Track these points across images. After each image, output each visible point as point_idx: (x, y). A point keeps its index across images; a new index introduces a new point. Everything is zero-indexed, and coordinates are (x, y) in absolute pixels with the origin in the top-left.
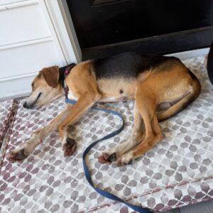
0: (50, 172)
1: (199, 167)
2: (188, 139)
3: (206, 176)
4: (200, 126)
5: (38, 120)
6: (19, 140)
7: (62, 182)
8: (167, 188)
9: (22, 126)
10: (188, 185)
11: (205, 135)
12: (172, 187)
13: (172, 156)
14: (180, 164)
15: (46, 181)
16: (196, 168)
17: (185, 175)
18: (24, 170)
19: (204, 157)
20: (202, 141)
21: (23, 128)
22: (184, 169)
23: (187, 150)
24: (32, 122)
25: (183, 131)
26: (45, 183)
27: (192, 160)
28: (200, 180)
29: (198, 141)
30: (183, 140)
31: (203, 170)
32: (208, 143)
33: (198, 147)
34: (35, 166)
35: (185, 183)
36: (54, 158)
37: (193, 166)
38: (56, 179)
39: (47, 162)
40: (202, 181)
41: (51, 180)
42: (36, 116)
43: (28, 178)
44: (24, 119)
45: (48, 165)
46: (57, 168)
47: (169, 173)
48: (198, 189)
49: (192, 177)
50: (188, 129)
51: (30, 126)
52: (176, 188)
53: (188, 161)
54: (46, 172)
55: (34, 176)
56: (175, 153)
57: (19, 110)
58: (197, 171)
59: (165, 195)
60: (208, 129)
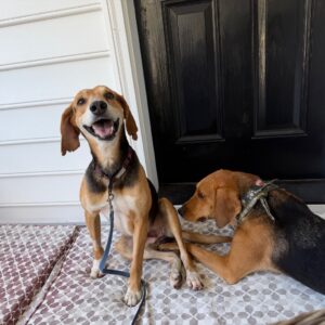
0: (93, 306)
2: (249, 309)
4: (268, 297)
6: (72, 269)
7: (101, 318)
9: (78, 255)
11: (272, 308)
18: (69, 299)
20: (266, 315)
21: (77, 258)
24: (88, 254)
25: (246, 298)
26: (84, 315)
29: (260, 314)
30: (243, 309)
33: (259, 320)
34: (81, 297)
36: (102, 294)
38: (96, 314)
39: (94, 296)
41: (91, 314)
43: (70, 307)
44: (81, 249)
45: (94, 299)
46: (101, 304)
50: (253, 297)
51: (85, 258)
54: (90, 305)
55: (76, 306)
57: (78, 238)
60: (277, 302)
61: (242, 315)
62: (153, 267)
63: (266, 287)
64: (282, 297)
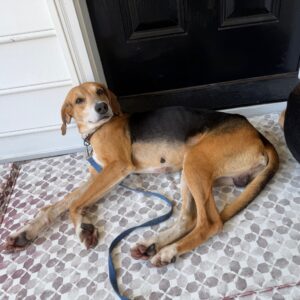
0: (58, 270)
1: (271, 270)
2: (255, 228)
3: (280, 283)
4: (272, 211)
5: (44, 194)
6: (16, 222)
7: (75, 285)
9: (22, 201)
10: (254, 296)
11: (279, 223)
13: (233, 252)
14: (243, 264)
15: (51, 284)
16: (267, 271)
17: (250, 282)
18: (20, 267)
19: (277, 255)
20: (275, 232)
21: (23, 205)
22: (248, 272)
23: (254, 245)
24: (36, 197)
25: (249, 216)
26: (49, 286)
27: (261, 260)
28: (271, 289)
29: (269, 233)
30: (248, 231)
31: (276, 274)
32: (284, 236)
33: (270, 240)
34: (37, 261)
35: (251, 293)
36: (64, 250)
37: (262, 268)
38: (66, 280)
39: (54, 256)
40: (275, 291)
41: (58, 283)
42: (43, 188)
43: (25, 279)
44: (25, 192)
45: (55, 260)
46: (68, 265)
47: (227, 278)
49: (261, 284)
51: (33, 202)
53: (255, 261)
54: (51, 270)
55: (34, 276)
56: (237, 249)
57: (19, 179)
58: (267, 277)
60: (283, 216)
61: (249, 237)
62: (127, 199)
64: (287, 208)
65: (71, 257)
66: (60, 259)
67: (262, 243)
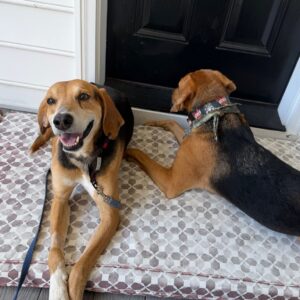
0: (15, 208)
1: (182, 259)
2: (181, 225)
3: (185, 271)
4: (201, 215)
5: (21, 144)
7: (24, 223)
8: (137, 269)
10: (161, 273)
11: (203, 226)
12: (143, 270)
13: (156, 237)
14: (162, 249)
15: (6, 217)
16: (179, 259)
17: (162, 262)
19: (191, 250)
20: (196, 232)
22: (164, 256)
23: (176, 237)
24: (13, 144)
25: (181, 214)
27: (176, 249)
28: (176, 273)
29: (191, 231)
30: (175, 225)
31: (184, 263)
32: (203, 237)
33: (190, 237)
35: (159, 271)
36: (24, 194)
37: (175, 256)
38: (19, 218)
39: (14, 196)
40: (179, 275)
41: (12, 218)
42: (21, 138)
44: (4, 137)
45: (14, 200)
46: (25, 207)
47: (145, 254)
48: (171, 282)
49: (169, 267)
50: (188, 214)
52: (147, 272)
53: (172, 249)
54: (10, 207)
56: (161, 236)
58: (177, 263)
59: (132, 275)
60: (208, 221)
61: (174, 230)
63: (201, 204)
64: (214, 216)
65: (29, 201)
66: (19, 200)
67: (183, 238)
